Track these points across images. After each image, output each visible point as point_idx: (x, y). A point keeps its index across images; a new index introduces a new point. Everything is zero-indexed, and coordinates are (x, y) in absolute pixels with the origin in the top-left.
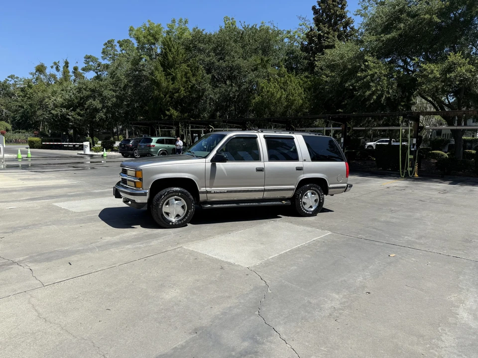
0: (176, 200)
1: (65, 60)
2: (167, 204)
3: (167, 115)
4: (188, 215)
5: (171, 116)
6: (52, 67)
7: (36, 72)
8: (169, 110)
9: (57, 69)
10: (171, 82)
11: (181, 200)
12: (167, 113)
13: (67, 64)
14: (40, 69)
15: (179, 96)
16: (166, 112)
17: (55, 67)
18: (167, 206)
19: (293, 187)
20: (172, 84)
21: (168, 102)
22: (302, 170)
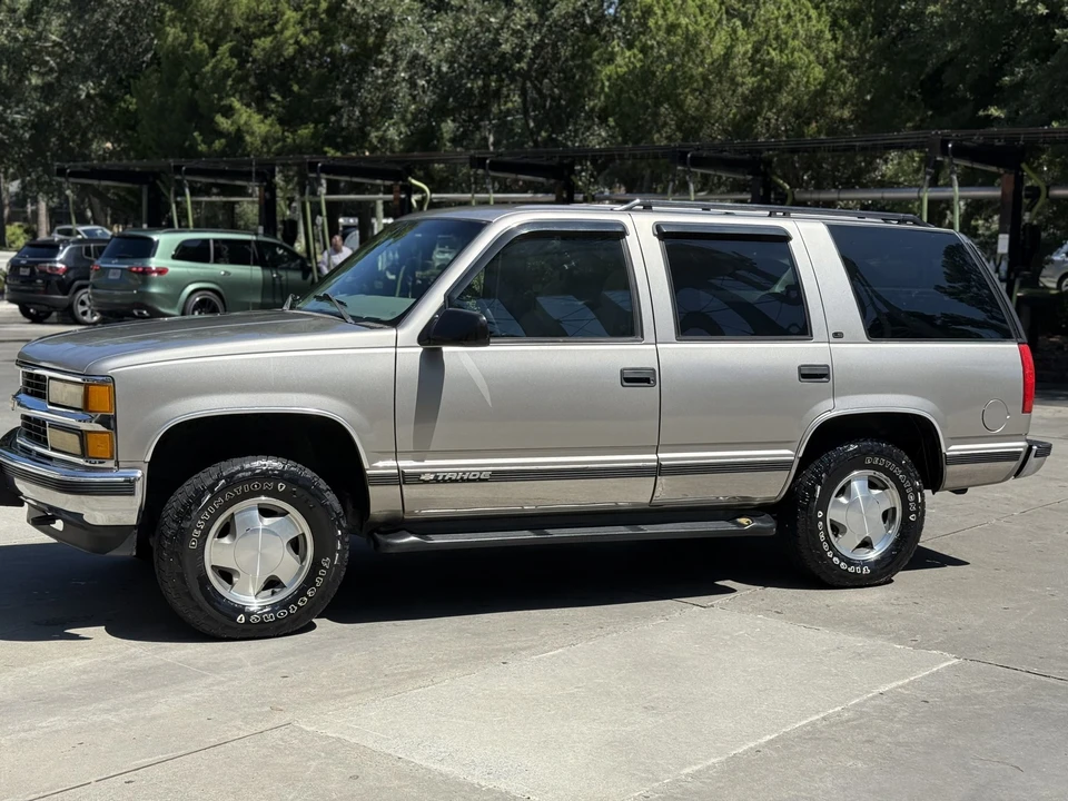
0: (266, 512)
2: (226, 530)
3: (220, 134)
4: (319, 582)
8: (228, 112)
11: (285, 513)
15: (278, 48)
16: (219, 119)
18: (226, 540)
19: (785, 453)
21: (227, 73)
22: (824, 379)
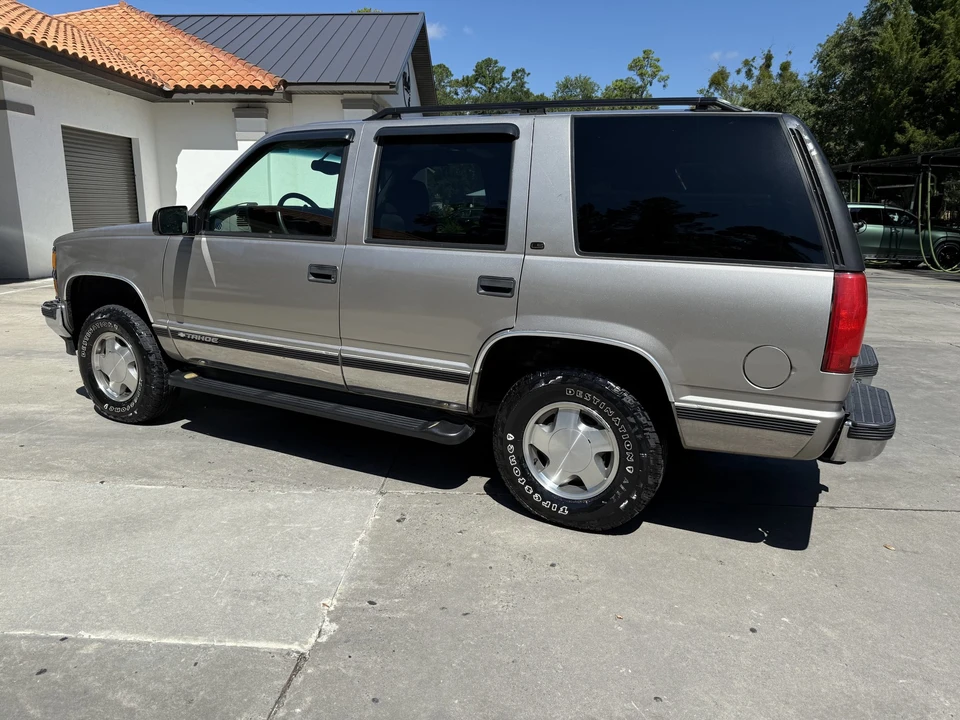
1: (766, 52)
5: (905, 148)
6: (738, 72)
7: (710, 87)
8: (903, 131)
9: (749, 74)
10: (920, 50)
12: (900, 138)
13: (769, 58)
14: (719, 80)
16: (897, 135)
17: (744, 70)
19: (462, 366)
20: (925, 54)
21: (905, 107)
22: (509, 294)
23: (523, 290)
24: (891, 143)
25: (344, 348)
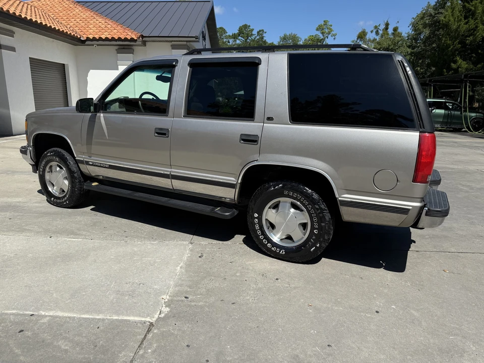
1: (386, 22)
3: (452, 69)
5: (456, 71)
6: (372, 32)
7: (357, 39)
8: (455, 62)
9: (377, 33)
10: (464, 21)
12: (454, 66)
13: (387, 25)
14: (362, 36)
16: (452, 64)
17: (375, 31)
20: (466, 23)
21: (456, 50)
22: (256, 143)
23: (263, 142)
24: (449, 69)
25: (172, 170)
